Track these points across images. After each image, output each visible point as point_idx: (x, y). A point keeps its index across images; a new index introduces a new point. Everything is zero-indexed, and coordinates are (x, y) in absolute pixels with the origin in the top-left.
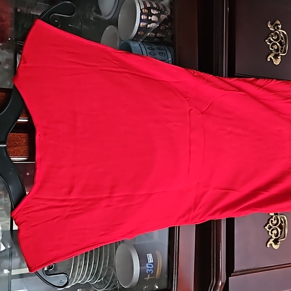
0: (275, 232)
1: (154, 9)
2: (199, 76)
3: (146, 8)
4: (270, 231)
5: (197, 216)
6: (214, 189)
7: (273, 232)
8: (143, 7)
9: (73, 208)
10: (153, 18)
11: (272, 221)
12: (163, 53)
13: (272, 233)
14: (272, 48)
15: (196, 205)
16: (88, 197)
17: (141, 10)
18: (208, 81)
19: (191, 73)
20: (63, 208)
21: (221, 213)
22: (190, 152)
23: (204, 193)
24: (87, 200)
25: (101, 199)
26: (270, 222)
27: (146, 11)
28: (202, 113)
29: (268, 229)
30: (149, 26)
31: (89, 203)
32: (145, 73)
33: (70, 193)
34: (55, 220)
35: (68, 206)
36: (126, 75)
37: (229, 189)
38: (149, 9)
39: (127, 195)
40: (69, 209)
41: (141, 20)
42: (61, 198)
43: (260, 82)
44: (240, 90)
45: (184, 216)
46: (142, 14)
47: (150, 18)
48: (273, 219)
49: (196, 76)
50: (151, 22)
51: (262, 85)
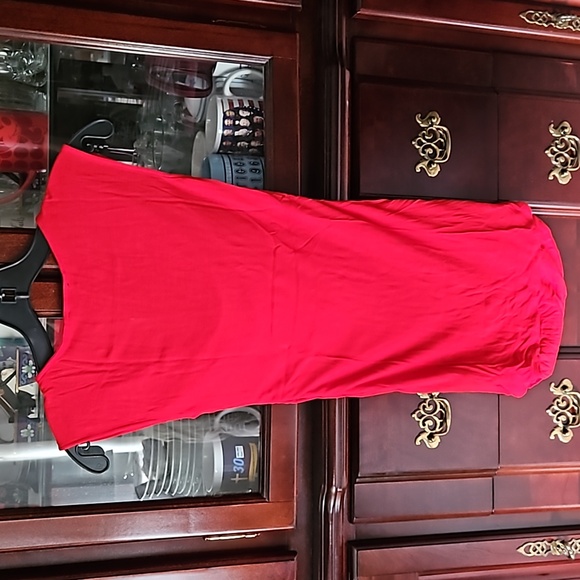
0: (429, 423)
1: (245, 109)
2: (291, 202)
3: (232, 108)
4: (421, 421)
5: (290, 391)
6: (317, 355)
7: (426, 423)
8: (227, 108)
9: (112, 374)
10: (243, 122)
11: (424, 407)
12: (256, 170)
13: (424, 425)
14: (424, 152)
15: (287, 377)
16: (132, 361)
17: (224, 113)
18: (304, 208)
19: (277, 198)
20: (99, 374)
21: (328, 390)
22: (273, 305)
23: (301, 360)
24: (131, 365)
25: (148, 364)
26: (421, 407)
27: (232, 114)
28: (296, 251)
29: (417, 419)
30: (236, 133)
31: (132, 368)
32: (211, 202)
33: (107, 355)
34: (90, 388)
35: (105, 371)
36: (179, 205)
37: (340, 357)
38: (236, 111)
39: (183, 360)
40: (107, 375)
41: (225, 127)
42: (96, 361)
43: (394, 204)
44: (358, 217)
45: (270, 391)
46: (225, 118)
47: (237, 122)
48: (426, 404)
49: (285, 201)
50: (239, 127)
51: (397, 208)
